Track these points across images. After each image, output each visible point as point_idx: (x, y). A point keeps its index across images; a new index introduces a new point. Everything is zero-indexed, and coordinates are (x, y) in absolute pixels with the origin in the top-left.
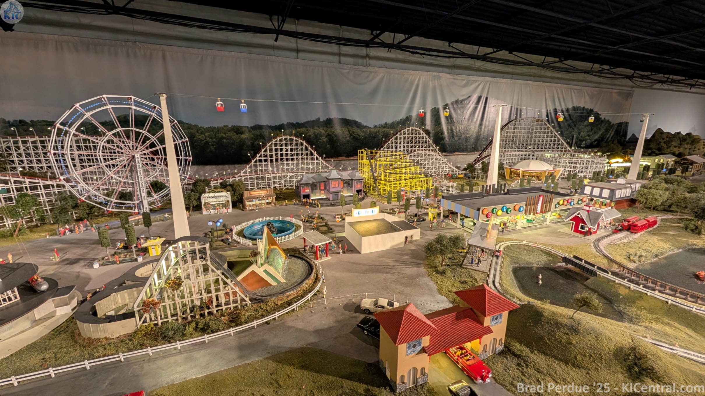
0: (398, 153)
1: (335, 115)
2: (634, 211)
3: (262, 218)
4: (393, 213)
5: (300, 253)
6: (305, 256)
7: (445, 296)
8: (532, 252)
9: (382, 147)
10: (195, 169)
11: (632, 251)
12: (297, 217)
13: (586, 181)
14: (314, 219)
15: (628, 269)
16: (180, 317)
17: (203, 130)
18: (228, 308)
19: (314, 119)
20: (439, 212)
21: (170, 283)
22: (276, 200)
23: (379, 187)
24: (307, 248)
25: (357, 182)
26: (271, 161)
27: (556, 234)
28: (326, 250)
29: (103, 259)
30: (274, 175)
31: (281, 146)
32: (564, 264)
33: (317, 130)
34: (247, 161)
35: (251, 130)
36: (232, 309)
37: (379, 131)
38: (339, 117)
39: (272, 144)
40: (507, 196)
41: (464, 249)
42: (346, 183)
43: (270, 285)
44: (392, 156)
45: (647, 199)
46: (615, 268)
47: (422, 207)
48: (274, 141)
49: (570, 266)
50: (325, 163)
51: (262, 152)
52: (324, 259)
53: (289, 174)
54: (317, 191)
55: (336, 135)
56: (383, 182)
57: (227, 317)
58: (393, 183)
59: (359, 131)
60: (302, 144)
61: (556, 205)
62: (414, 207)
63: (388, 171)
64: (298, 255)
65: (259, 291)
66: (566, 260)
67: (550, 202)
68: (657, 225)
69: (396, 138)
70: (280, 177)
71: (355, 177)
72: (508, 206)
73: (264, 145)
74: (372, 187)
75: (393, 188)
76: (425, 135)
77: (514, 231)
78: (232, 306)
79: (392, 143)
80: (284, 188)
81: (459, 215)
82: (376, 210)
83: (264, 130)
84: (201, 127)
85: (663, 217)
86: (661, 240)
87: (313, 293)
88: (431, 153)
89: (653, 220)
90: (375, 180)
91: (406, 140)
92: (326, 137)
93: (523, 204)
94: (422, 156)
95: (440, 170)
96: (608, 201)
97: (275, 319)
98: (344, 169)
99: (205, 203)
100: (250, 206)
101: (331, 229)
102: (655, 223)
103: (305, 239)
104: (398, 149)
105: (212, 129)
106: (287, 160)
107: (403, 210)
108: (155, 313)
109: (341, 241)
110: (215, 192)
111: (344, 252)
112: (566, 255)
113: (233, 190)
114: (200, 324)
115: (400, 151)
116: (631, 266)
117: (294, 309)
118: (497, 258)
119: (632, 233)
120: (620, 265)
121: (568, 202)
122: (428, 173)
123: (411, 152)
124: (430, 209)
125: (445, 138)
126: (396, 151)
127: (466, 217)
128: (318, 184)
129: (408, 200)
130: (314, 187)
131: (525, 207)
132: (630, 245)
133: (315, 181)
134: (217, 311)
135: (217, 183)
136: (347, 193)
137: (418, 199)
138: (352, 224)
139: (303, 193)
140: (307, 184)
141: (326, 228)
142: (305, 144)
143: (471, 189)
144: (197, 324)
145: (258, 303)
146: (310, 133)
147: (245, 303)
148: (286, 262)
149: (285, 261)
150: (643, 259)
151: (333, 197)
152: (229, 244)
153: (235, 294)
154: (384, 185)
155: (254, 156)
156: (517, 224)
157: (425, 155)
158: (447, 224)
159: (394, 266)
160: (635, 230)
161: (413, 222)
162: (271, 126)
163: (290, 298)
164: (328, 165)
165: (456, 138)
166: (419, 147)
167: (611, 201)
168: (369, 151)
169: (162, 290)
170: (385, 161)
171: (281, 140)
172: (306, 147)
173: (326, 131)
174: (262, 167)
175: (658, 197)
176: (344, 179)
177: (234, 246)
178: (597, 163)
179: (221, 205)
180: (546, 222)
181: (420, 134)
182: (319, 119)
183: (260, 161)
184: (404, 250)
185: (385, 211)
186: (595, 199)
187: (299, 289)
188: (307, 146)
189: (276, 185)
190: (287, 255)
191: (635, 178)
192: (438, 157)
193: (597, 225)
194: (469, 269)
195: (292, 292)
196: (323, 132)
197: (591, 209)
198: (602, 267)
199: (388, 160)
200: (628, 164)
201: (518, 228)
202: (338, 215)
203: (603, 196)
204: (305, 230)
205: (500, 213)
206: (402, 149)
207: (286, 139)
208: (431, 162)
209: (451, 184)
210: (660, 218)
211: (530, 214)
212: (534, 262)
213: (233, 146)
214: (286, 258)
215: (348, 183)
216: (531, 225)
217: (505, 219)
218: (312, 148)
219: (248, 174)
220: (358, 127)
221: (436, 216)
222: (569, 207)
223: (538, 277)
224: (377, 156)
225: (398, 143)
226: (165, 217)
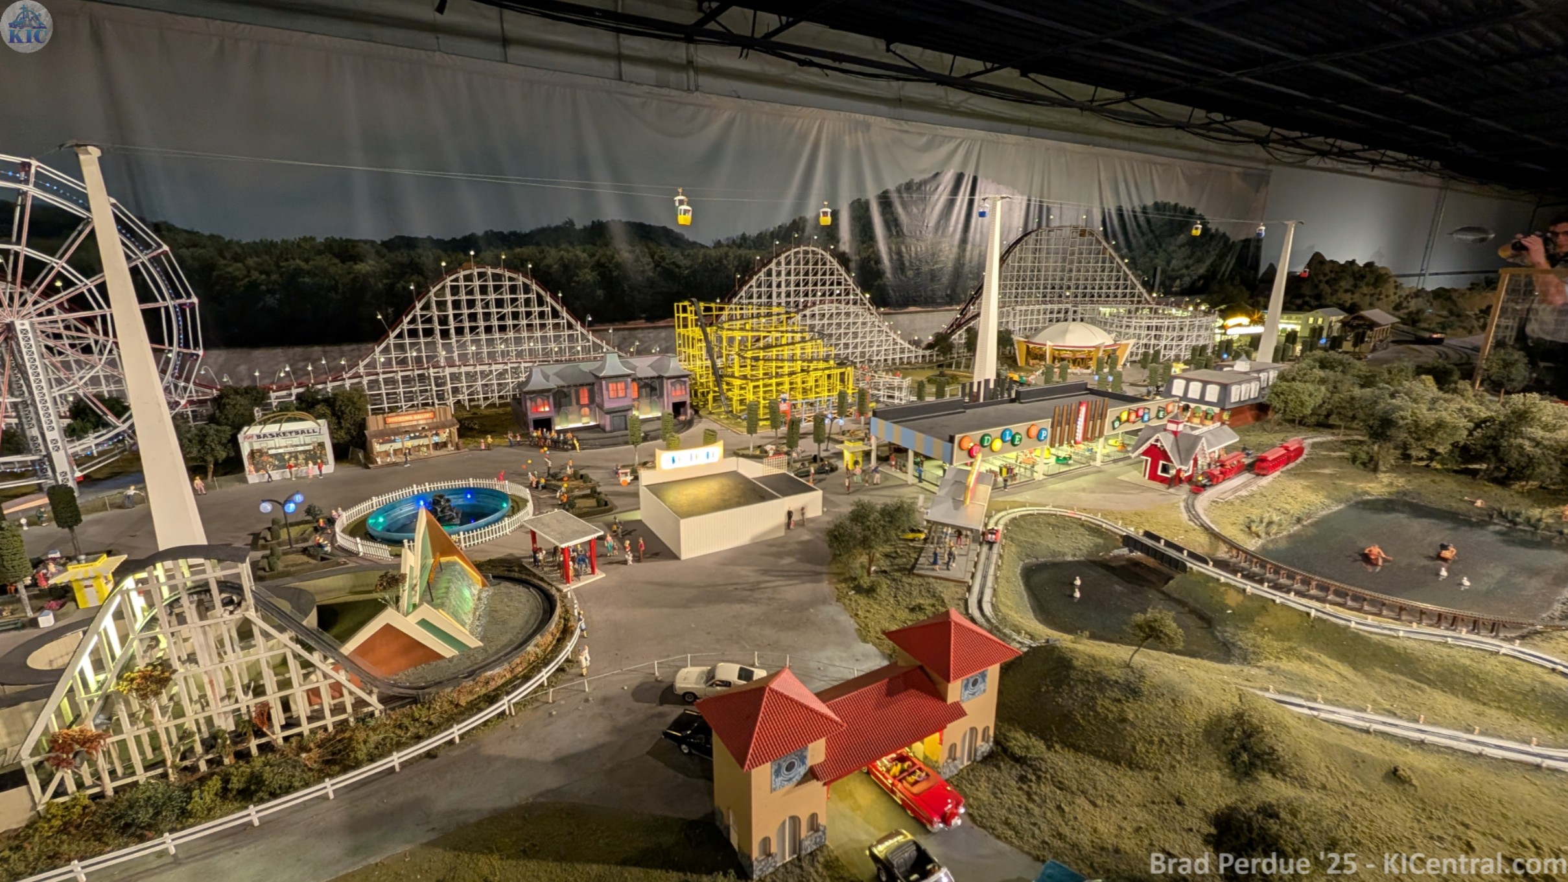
0: (775, 310)
1: (612, 213)
2: (1265, 430)
3: (419, 484)
4: (760, 455)
5: (523, 568)
6: (535, 575)
7: (874, 644)
8: (1064, 528)
9: (735, 295)
10: (221, 360)
11: (1255, 514)
12: (518, 476)
13: (1177, 369)
14: (562, 480)
15: (1246, 552)
16: (174, 766)
17: (239, 250)
18: (320, 727)
19: (558, 221)
20: (867, 448)
21: (132, 680)
22: (460, 436)
23: (730, 394)
24: (540, 556)
25: (672, 384)
26: (445, 334)
27: (1114, 485)
28: (591, 556)
30: (455, 370)
31: (470, 292)
32: (1125, 551)
33: (568, 251)
34: (378, 335)
35: (385, 251)
36: (330, 728)
37: (727, 255)
38: (624, 220)
39: (443, 288)
40: (1016, 406)
41: (920, 532)
42: (646, 385)
43: (439, 657)
44: (758, 316)
45: (1286, 403)
46: (1223, 553)
47: (829, 439)
48: (448, 282)
49: (1137, 554)
50: (591, 337)
51: (418, 311)
52: (586, 581)
53: (494, 367)
54: (570, 408)
55: (618, 266)
56: (737, 382)
57: (315, 753)
58: (761, 383)
59: (677, 256)
60: (527, 289)
61: (1113, 423)
62: (811, 438)
63: (749, 354)
64: (516, 575)
65: (406, 676)
66: (1129, 541)
67: (1103, 416)
68: (1304, 456)
69: (769, 274)
70: (471, 376)
71: (666, 371)
72: (1015, 428)
73: (422, 291)
74: (710, 397)
75: (761, 394)
76: (836, 265)
77: (1030, 484)
78: (329, 721)
79: (759, 286)
80: (483, 404)
81: (911, 454)
82: (716, 451)
83: (420, 251)
84: (230, 242)
85: (1316, 440)
86: (1309, 487)
87: (552, 667)
88: (852, 308)
89: (1297, 446)
90: (719, 378)
91: (792, 278)
92: (593, 269)
93: (1046, 423)
94: (831, 315)
95: (875, 348)
96: (1217, 410)
97: (451, 742)
98: (642, 352)
99: (252, 454)
100: (387, 454)
101: (606, 504)
102: (1299, 451)
103: (534, 534)
104: (775, 300)
105: (267, 247)
106: (488, 329)
107: (785, 449)
108: (92, 764)
109: (631, 532)
110: (280, 421)
111: (637, 559)
112: (1131, 531)
113: (334, 414)
114: (234, 779)
115: (779, 304)
116: (1252, 545)
117: (503, 713)
118: (991, 549)
119: (1258, 475)
120: (1232, 546)
121: (1137, 416)
122: (847, 358)
123: (805, 307)
124: (847, 443)
125: (884, 273)
126: (770, 305)
127: (928, 458)
128: (573, 391)
129: (794, 424)
130: (561, 398)
131: (1049, 430)
132: (1253, 500)
133: (562, 383)
134: (286, 739)
135: (291, 395)
136: (646, 412)
137: (819, 420)
138: (656, 489)
139: (532, 416)
140: (542, 392)
141: (592, 502)
142: (534, 287)
143: (940, 393)
144: (226, 780)
145: (403, 706)
146: (549, 261)
147: (366, 710)
148: (484, 595)
149: (480, 591)
150: (1274, 528)
151: (612, 422)
152: (323, 559)
153: (337, 688)
154: (742, 388)
155: (395, 322)
156: (1036, 468)
157: (838, 314)
158: (886, 477)
159: (759, 583)
160: (1264, 469)
161: (806, 475)
162: (439, 241)
163: (493, 685)
164: (599, 342)
165: (910, 273)
166: (824, 295)
167: (1223, 409)
168: (702, 305)
169: (108, 702)
170: (741, 329)
171: (468, 278)
172: (539, 296)
173: (592, 255)
174: (419, 350)
175: (1305, 398)
176: (639, 375)
177: (338, 564)
178: (1200, 327)
179: (301, 457)
180: (1094, 460)
181: (824, 264)
182: (571, 223)
183: (413, 333)
184: (783, 545)
185: (741, 452)
186: (1192, 405)
187: (518, 660)
188: (542, 293)
189: (461, 397)
190: (486, 577)
191: (1269, 359)
192: (869, 319)
193: (1192, 462)
194: (928, 577)
195: (497, 670)
196: (584, 256)
197: (1181, 427)
198: (1199, 551)
199: (748, 327)
200: (1258, 329)
201: (1038, 476)
202: (624, 467)
203: (1207, 399)
204: (538, 509)
205: (997, 444)
206: (783, 300)
207: (481, 275)
208: (852, 330)
209: (897, 381)
210: (1310, 441)
211: (1061, 444)
212: (1066, 550)
213: (333, 295)
214: (484, 585)
215: (651, 387)
216: (1064, 469)
217: (1011, 457)
218: (554, 296)
219: (380, 370)
220: (673, 245)
221: (860, 460)
222: (1139, 425)
223: (1072, 584)
224: (723, 318)
225: (774, 284)
226: (129, 497)
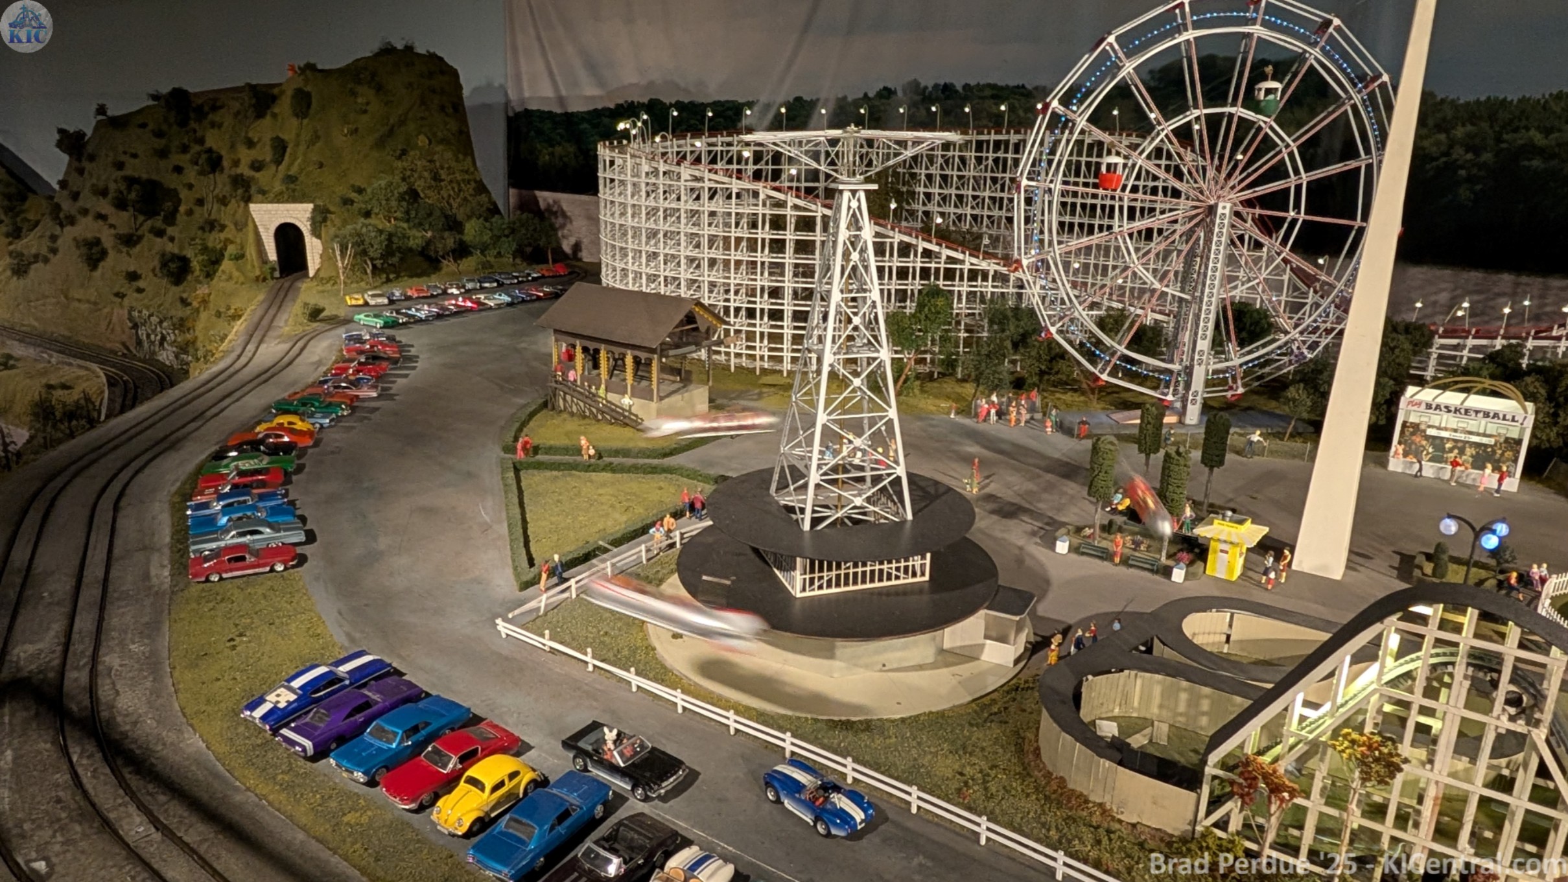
21: (1353, 743)
29: (1079, 530)
179: (1470, 451)
226: (1251, 443)
